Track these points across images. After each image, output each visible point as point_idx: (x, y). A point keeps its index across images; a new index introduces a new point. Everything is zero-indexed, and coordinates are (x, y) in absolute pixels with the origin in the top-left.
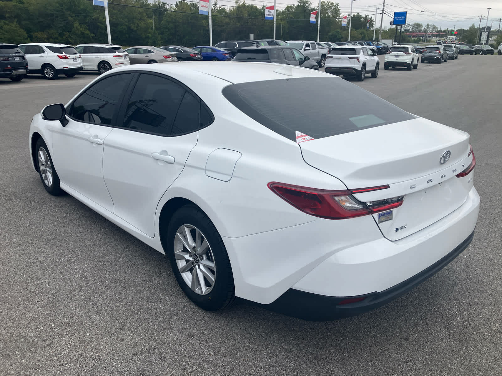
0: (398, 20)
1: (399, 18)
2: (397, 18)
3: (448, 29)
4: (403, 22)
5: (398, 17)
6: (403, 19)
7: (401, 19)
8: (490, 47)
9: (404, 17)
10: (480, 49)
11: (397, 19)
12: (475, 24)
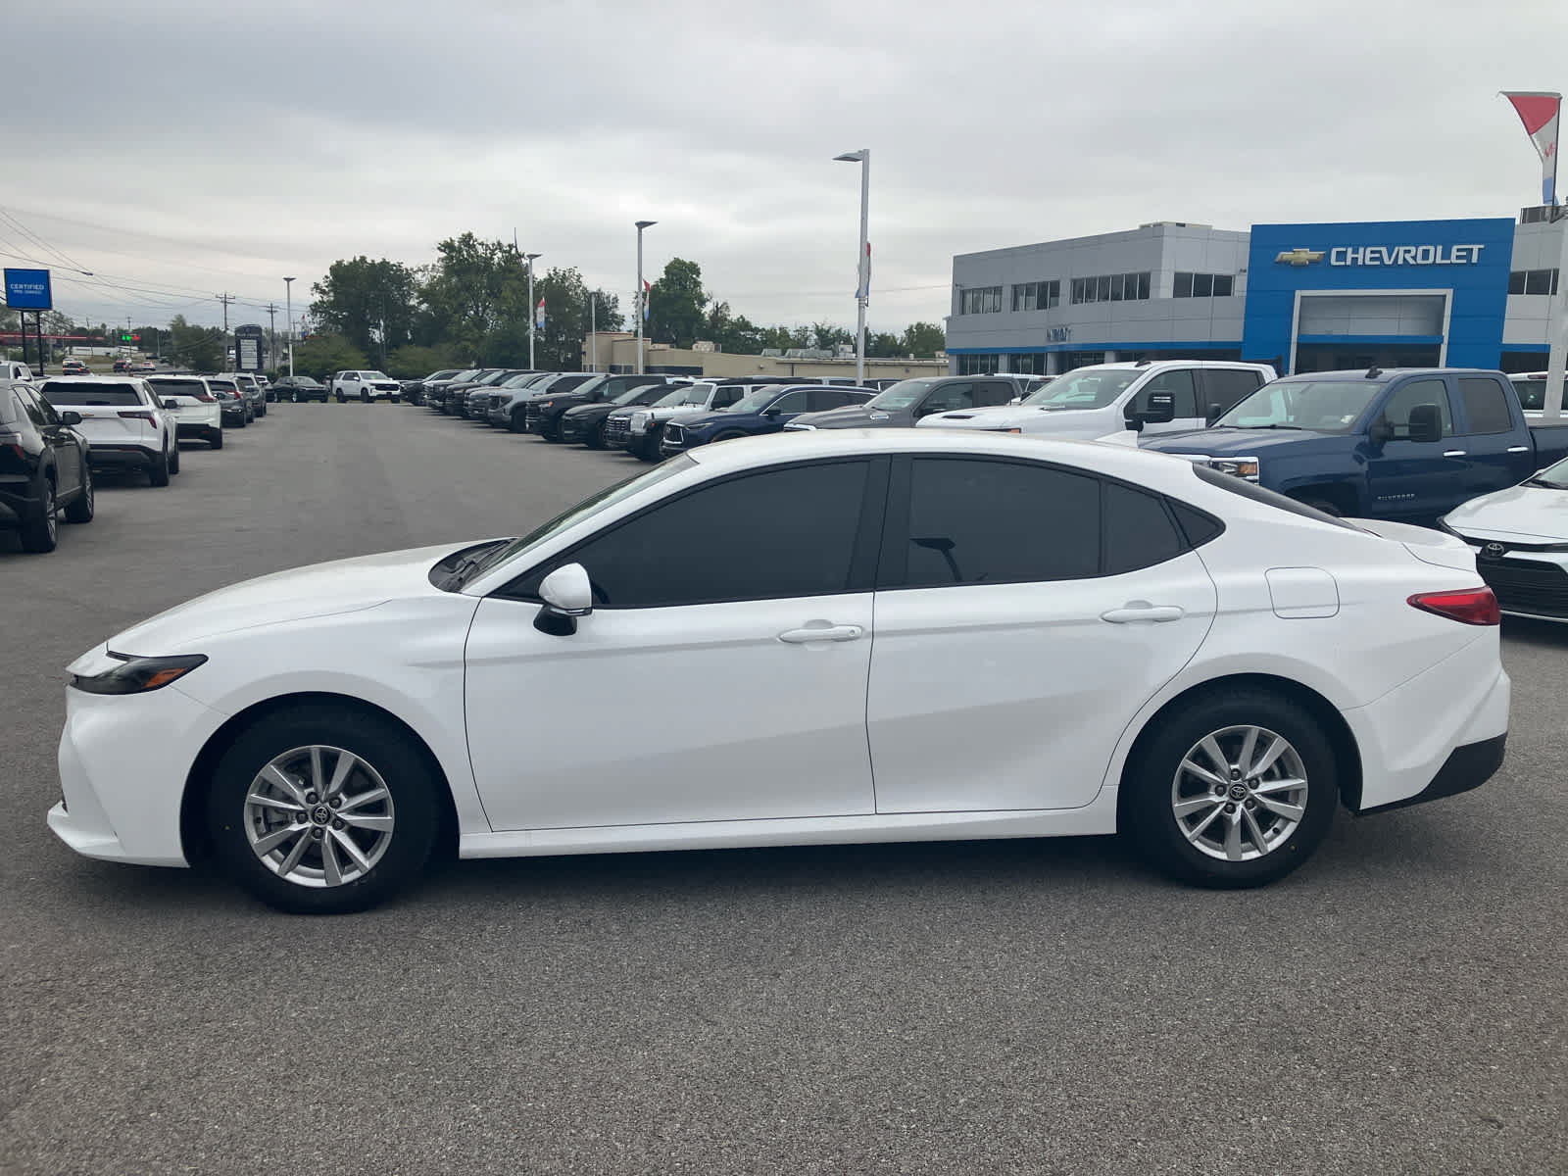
0: (23, 294)
1: (23, 290)
2: (18, 288)
3: (104, 326)
4: (44, 301)
5: (21, 286)
6: (39, 293)
7: (33, 292)
8: (315, 382)
9: (42, 287)
10: (289, 386)
11: (21, 292)
12: (185, 317)
